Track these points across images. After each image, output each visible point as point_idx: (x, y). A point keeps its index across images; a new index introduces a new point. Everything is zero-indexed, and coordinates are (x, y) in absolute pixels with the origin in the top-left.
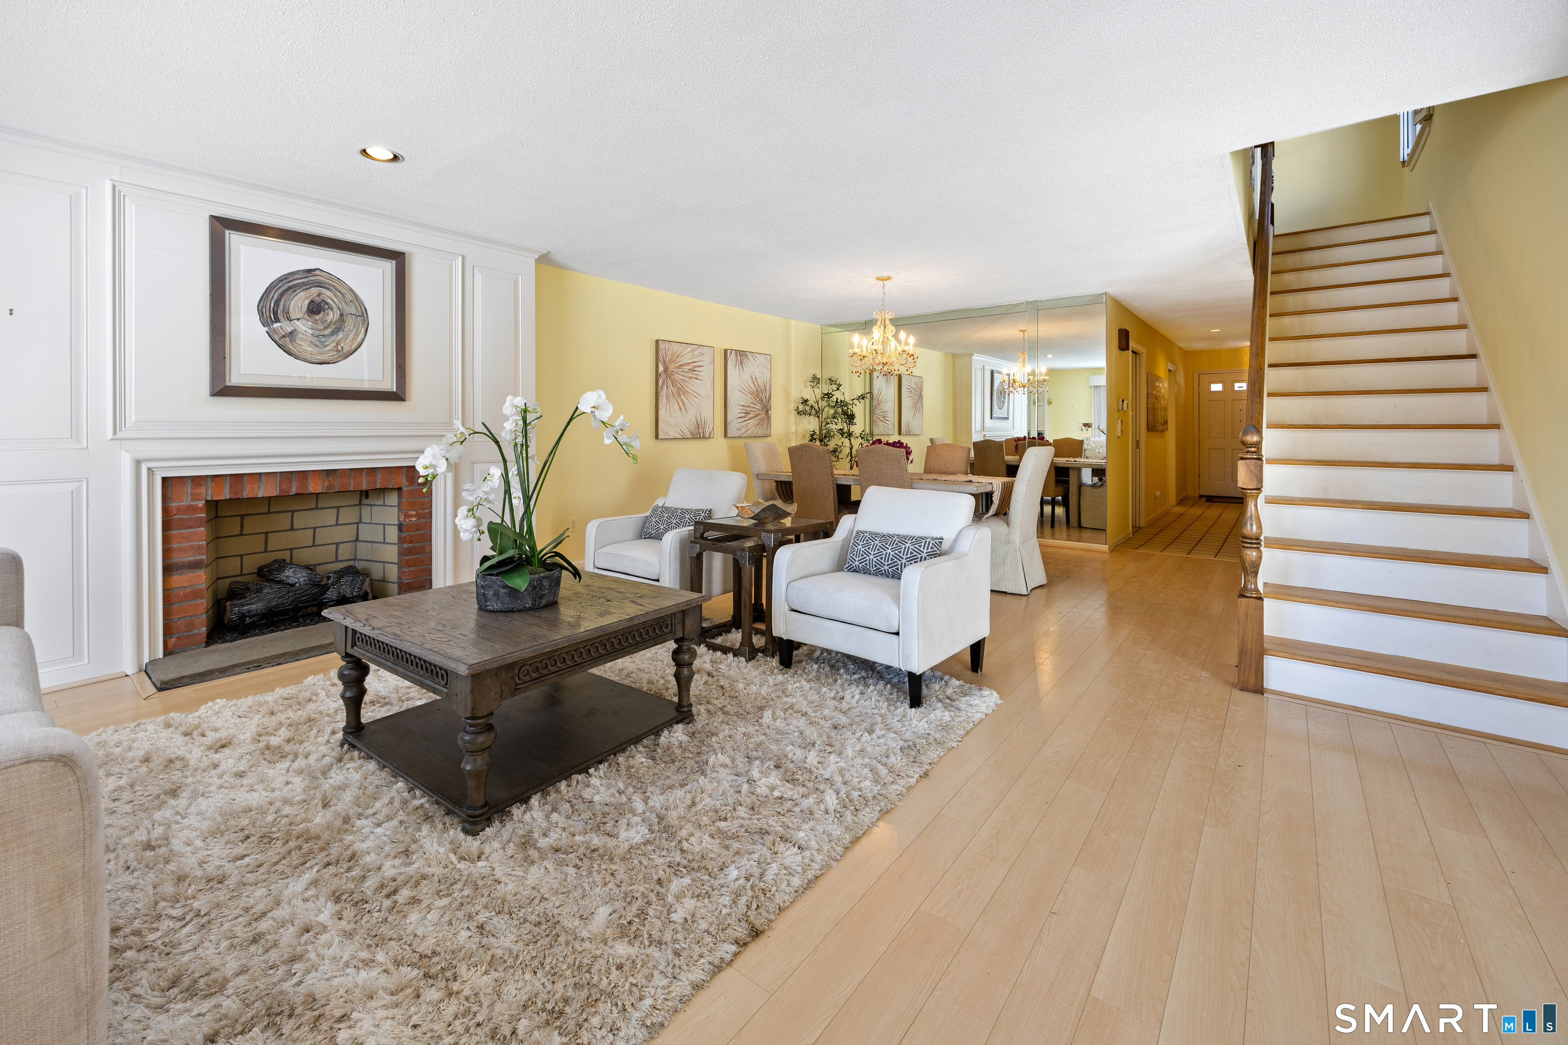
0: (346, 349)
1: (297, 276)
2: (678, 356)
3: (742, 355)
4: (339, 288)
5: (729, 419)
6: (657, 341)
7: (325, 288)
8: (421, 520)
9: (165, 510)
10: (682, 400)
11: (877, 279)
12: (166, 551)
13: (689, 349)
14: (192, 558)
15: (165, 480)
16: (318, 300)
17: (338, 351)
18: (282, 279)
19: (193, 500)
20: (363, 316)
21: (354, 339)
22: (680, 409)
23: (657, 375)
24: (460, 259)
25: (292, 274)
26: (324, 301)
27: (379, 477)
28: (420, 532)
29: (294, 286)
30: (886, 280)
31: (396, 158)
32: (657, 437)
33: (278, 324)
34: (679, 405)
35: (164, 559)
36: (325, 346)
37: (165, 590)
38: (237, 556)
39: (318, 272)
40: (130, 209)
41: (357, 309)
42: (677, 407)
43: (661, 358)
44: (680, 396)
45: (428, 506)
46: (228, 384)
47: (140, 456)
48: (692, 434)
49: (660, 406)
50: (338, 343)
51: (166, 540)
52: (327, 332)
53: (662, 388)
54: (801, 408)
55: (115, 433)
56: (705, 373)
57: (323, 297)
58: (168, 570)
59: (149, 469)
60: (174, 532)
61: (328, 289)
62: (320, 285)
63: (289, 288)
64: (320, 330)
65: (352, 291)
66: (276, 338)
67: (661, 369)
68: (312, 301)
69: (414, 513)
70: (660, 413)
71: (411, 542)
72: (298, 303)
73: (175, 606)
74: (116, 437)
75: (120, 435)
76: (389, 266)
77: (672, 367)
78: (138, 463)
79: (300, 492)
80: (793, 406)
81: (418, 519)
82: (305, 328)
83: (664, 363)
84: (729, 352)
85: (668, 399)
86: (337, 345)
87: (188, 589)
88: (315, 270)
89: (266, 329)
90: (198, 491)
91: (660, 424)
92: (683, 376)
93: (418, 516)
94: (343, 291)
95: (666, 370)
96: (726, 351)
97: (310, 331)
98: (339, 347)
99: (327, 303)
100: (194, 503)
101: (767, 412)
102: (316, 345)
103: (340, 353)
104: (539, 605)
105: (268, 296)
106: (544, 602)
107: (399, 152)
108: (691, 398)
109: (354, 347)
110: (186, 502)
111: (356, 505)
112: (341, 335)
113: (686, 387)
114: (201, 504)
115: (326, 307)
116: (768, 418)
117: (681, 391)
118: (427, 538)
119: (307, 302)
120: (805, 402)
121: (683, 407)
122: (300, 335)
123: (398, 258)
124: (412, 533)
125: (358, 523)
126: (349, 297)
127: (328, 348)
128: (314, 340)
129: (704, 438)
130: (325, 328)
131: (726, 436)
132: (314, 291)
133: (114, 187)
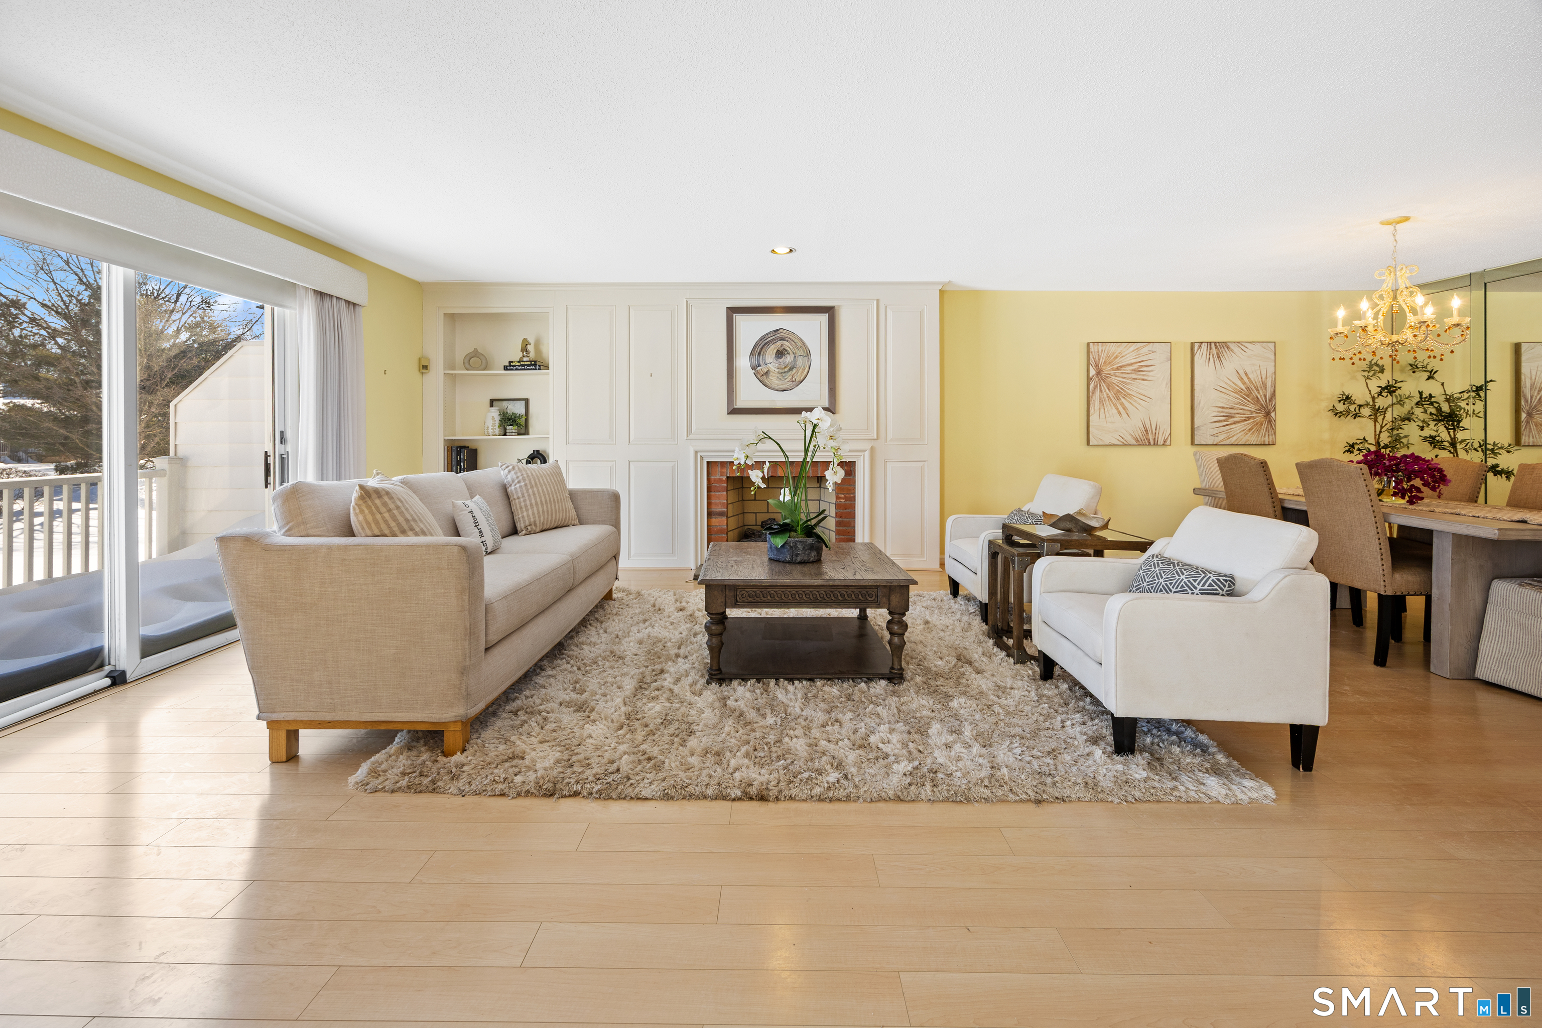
0: (798, 380)
1: (770, 335)
2: (1116, 357)
3: (1219, 349)
4: (793, 339)
5: (1197, 423)
6: (1088, 344)
7: (785, 340)
8: (848, 502)
9: (709, 480)
10: (1122, 404)
11: (1382, 223)
12: (709, 504)
13: (1132, 349)
14: (720, 510)
15: (708, 463)
16: (781, 349)
17: (793, 381)
18: (761, 339)
19: (721, 476)
20: (808, 354)
21: (802, 372)
22: (1120, 413)
23: (1089, 379)
24: (875, 302)
25: (767, 334)
26: (785, 349)
27: (820, 468)
28: (847, 511)
29: (768, 342)
30: (1398, 223)
31: (791, 250)
32: (1088, 444)
33: (760, 368)
34: (1117, 409)
35: (708, 508)
36: (785, 379)
37: (708, 526)
38: (753, 513)
39: (781, 331)
40: (694, 311)
41: (804, 351)
42: (1115, 411)
43: (1092, 362)
44: (1119, 399)
45: (853, 492)
46: (735, 407)
47: (698, 449)
48: (1137, 440)
49: (1092, 411)
50: (793, 377)
51: (709, 497)
52: (786, 370)
53: (1094, 392)
54: (1341, 407)
55: (687, 436)
56: (1159, 373)
57: (784, 346)
58: (710, 514)
59: (701, 456)
60: (713, 493)
61: (787, 341)
62: (782, 339)
63: (766, 344)
64: (782, 369)
65: (801, 340)
66: (759, 376)
67: (1093, 372)
68: (778, 350)
69: (843, 496)
70: (1091, 418)
71: (841, 517)
72: (771, 351)
73: (713, 536)
74: (689, 438)
75: (690, 437)
76: (824, 318)
77: (1107, 370)
78: (696, 452)
79: (773, 475)
80: (1326, 405)
81: (846, 501)
82: (774, 369)
83: (1097, 365)
84: (1196, 346)
85: (1101, 402)
86: (792, 378)
87: (719, 527)
88: (779, 329)
89: (754, 371)
90: (723, 470)
91: (1091, 429)
92: (1124, 378)
93: (846, 499)
94: (796, 340)
95: (1099, 373)
96: (1192, 344)
97: (777, 370)
98: (794, 379)
99: (786, 350)
100: (721, 477)
101: (1268, 414)
102: (780, 379)
103: (794, 383)
104: (795, 561)
105: (754, 351)
106: (799, 559)
107: (792, 246)
108: (1135, 401)
109: (802, 378)
110: (718, 477)
111: (817, 488)
112: (794, 371)
113: (1129, 389)
114: (724, 478)
115: (786, 353)
116: (1270, 421)
117: (1120, 394)
118: (852, 516)
119: (775, 351)
120: (1347, 399)
121: (1124, 411)
122: (771, 373)
123: (829, 311)
124: (842, 511)
125: (819, 500)
126: (799, 344)
127: (787, 380)
128: (779, 375)
129: (1156, 444)
130: (785, 367)
131: (1192, 443)
132: (779, 343)
133: (687, 301)
